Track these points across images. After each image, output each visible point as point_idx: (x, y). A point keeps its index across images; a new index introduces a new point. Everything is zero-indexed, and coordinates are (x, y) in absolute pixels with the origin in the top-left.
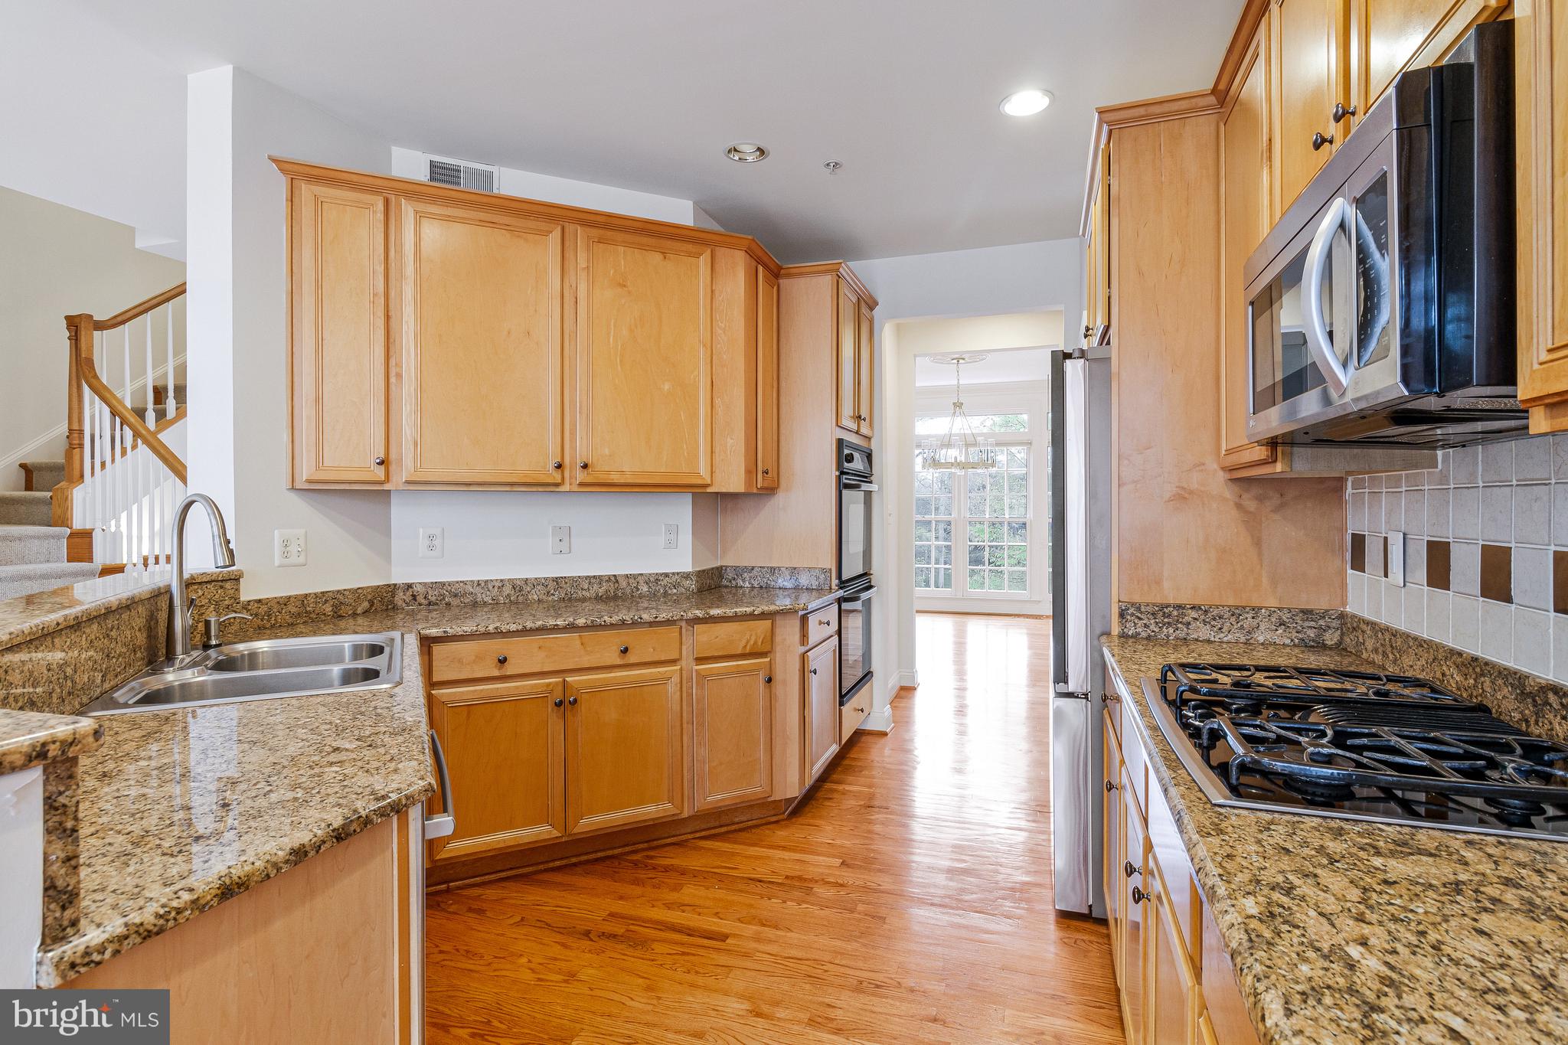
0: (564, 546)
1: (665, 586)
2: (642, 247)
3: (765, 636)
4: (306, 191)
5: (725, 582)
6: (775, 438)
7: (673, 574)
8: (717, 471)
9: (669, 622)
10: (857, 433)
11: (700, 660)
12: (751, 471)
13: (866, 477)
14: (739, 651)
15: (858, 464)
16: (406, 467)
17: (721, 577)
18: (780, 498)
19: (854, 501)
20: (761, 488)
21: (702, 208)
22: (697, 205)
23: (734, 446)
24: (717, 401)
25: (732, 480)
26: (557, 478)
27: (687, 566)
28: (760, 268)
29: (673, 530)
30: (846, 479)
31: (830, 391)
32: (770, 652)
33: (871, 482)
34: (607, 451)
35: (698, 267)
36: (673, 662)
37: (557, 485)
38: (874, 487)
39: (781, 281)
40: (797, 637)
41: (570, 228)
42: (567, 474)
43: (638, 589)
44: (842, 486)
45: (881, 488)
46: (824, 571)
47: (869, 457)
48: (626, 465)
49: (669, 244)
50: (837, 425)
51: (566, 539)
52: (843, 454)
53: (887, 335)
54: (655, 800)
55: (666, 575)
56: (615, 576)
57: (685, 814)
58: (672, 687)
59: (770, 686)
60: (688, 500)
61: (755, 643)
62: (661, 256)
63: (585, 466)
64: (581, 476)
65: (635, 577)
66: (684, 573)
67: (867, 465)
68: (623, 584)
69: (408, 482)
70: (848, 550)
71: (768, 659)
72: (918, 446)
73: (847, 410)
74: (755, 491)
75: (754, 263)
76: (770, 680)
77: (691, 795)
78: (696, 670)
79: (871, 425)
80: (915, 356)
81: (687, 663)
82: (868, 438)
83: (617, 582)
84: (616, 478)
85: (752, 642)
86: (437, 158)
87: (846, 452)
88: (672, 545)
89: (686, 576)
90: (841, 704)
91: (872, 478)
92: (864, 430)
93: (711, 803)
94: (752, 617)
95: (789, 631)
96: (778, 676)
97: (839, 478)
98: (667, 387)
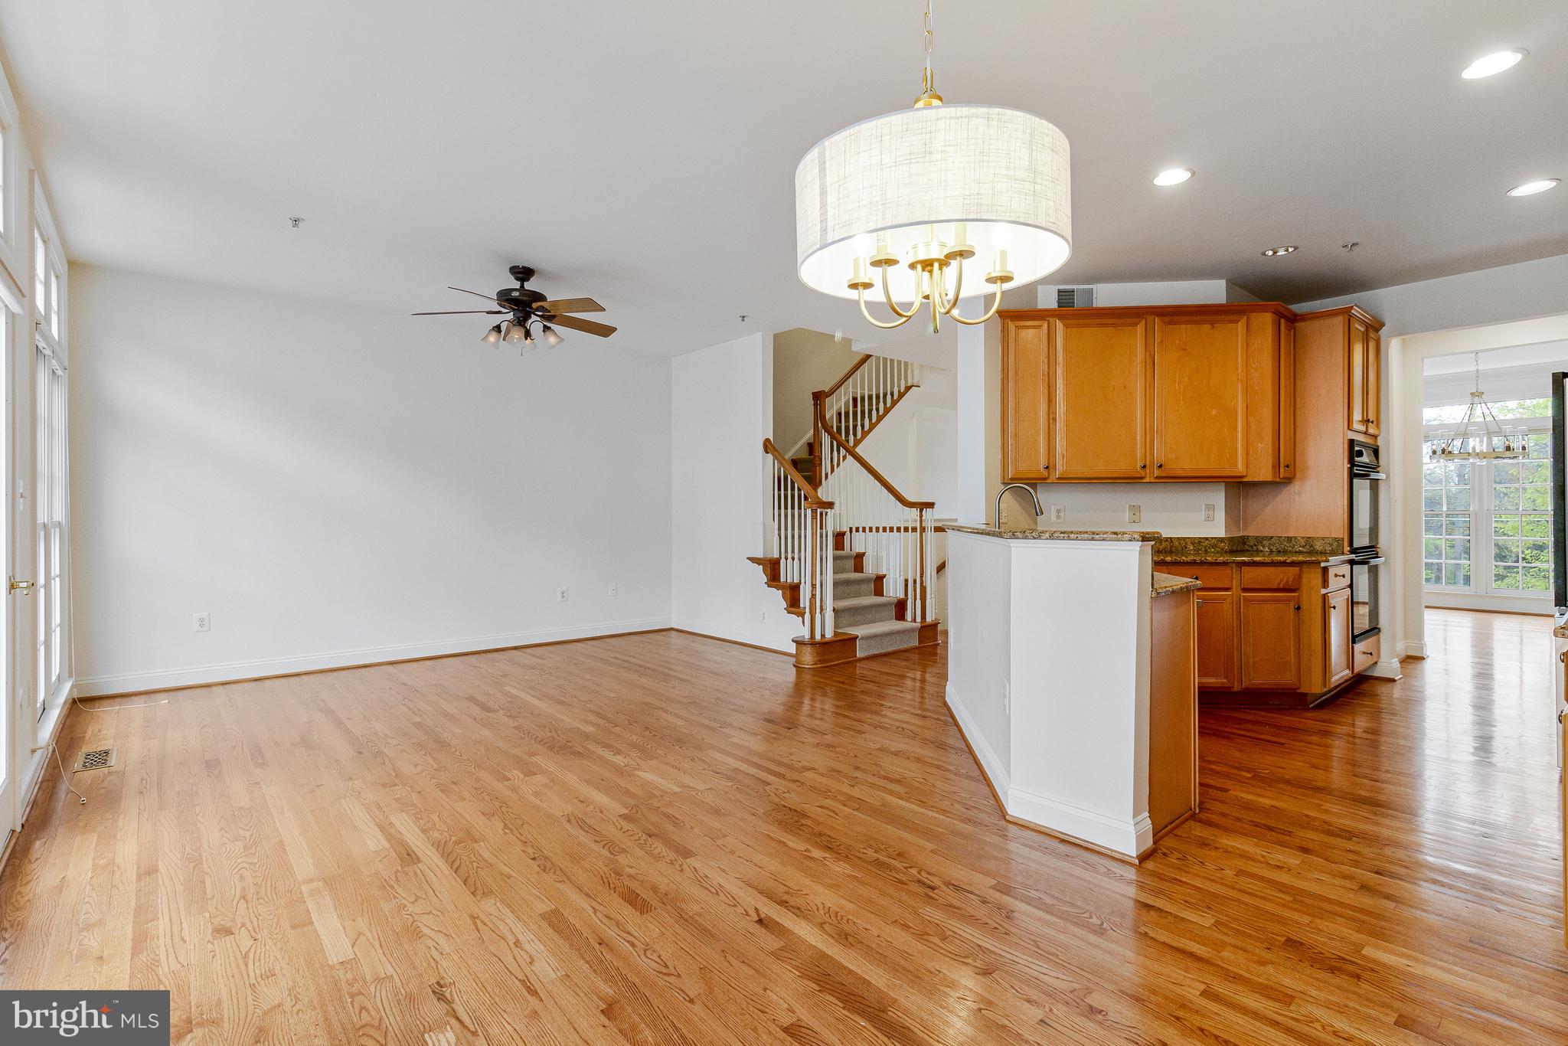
0: (1136, 518)
1: (1206, 546)
2: (1196, 323)
3: (1295, 578)
4: (1012, 326)
5: (1247, 547)
6: (1292, 440)
7: (1212, 538)
8: (1251, 467)
9: (1225, 564)
10: (1365, 433)
11: (1245, 590)
12: (1277, 465)
13: (1373, 468)
14: (1275, 586)
15: (1365, 459)
16: (1060, 469)
17: (1244, 543)
18: (1296, 486)
19: (1362, 488)
20: (1283, 478)
21: (1233, 284)
22: (1228, 282)
23: (1264, 447)
24: (1251, 419)
25: (1263, 471)
26: (1143, 473)
27: (1221, 533)
28: (1283, 321)
29: (1211, 508)
30: (1357, 470)
31: (1341, 403)
32: (1298, 589)
33: (1378, 472)
34: (1173, 456)
35: (1237, 328)
36: (1227, 589)
37: (1142, 478)
38: (1382, 476)
39: (1297, 324)
40: (1320, 581)
41: (1150, 318)
42: (1148, 471)
43: (1186, 548)
44: (1352, 476)
45: (1388, 477)
46: (1336, 540)
47: (1376, 452)
48: (1187, 465)
49: (1216, 317)
50: (1349, 429)
51: (1137, 513)
52: (1353, 451)
53: (1394, 349)
54: (1216, 676)
55: (1207, 539)
56: (1170, 538)
57: (1236, 688)
58: (1227, 606)
59: (1298, 614)
60: (1222, 487)
61: (1287, 581)
62: (1211, 327)
63: (1161, 466)
64: (1157, 473)
65: (1184, 539)
66: (1220, 538)
67: (1374, 458)
68: (1176, 543)
69: (1059, 478)
70: (1358, 525)
71: (1296, 594)
72: (1427, 439)
73: (1357, 416)
74: (1278, 480)
75: (1278, 318)
76: (1299, 608)
77: (1240, 678)
78: (1243, 596)
79: (1378, 426)
80: (1423, 359)
81: (1236, 590)
82: (1375, 437)
83: (1172, 542)
84: (1180, 473)
85: (1284, 581)
86: (1062, 287)
87: (1357, 448)
88: (1210, 519)
89: (1221, 540)
90: (1354, 642)
91: (1378, 469)
92: (1371, 431)
93: (1254, 684)
94: (1284, 564)
95: (1312, 578)
96: (1304, 607)
97: (1351, 470)
98: (1214, 412)
